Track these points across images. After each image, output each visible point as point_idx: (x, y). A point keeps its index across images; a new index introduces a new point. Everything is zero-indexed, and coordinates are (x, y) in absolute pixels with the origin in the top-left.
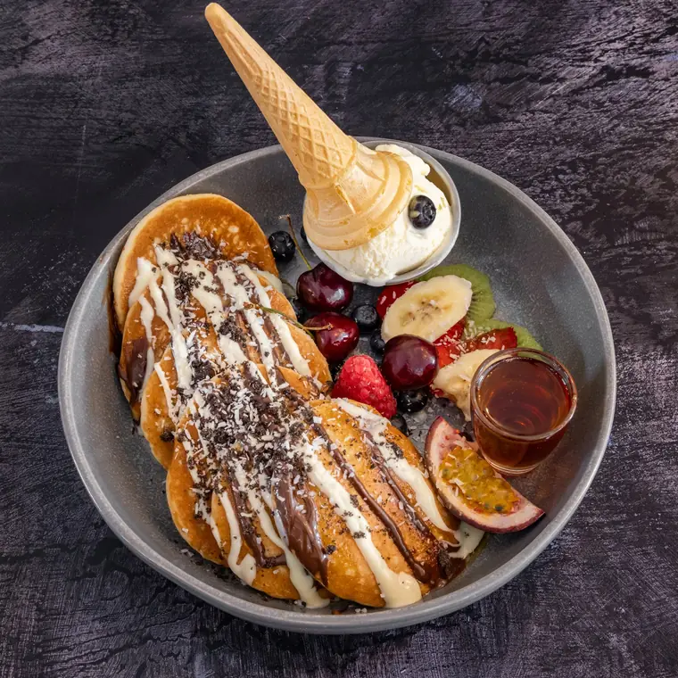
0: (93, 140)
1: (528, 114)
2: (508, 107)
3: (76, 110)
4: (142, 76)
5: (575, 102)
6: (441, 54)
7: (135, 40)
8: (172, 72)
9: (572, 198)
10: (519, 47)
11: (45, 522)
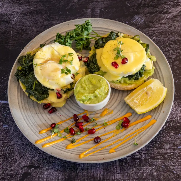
0: (15, 36)
1: (159, 24)
2: (153, 22)
3: (8, 26)
4: (30, 14)
5: (175, 20)
6: (129, 5)
7: (27, 2)
8: (40, 13)
9: (175, 53)
10: (155, 2)
11: (4, 168)
